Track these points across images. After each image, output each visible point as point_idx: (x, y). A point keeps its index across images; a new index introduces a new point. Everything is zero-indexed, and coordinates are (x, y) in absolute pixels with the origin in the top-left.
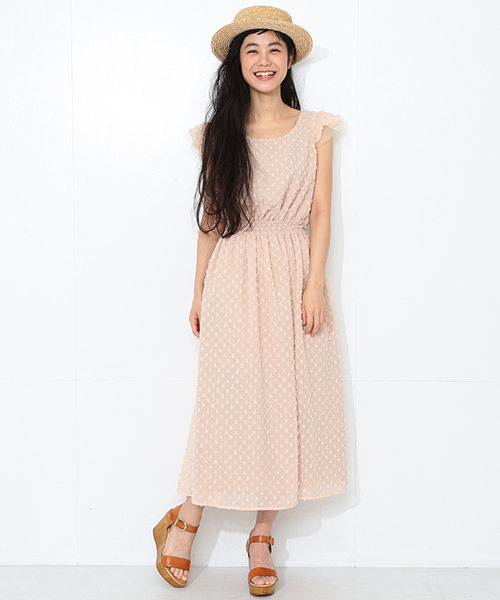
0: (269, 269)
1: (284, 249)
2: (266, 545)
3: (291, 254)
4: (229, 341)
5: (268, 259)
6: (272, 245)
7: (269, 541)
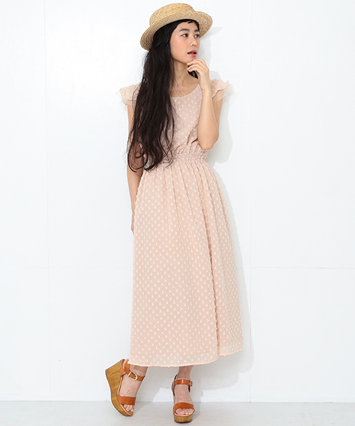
0: (183, 189)
1: (193, 173)
2: (186, 386)
3: (199, 176)
4: (156, 244)
5: (182, 182)
6: (183, 171)
7: (189, 384)
